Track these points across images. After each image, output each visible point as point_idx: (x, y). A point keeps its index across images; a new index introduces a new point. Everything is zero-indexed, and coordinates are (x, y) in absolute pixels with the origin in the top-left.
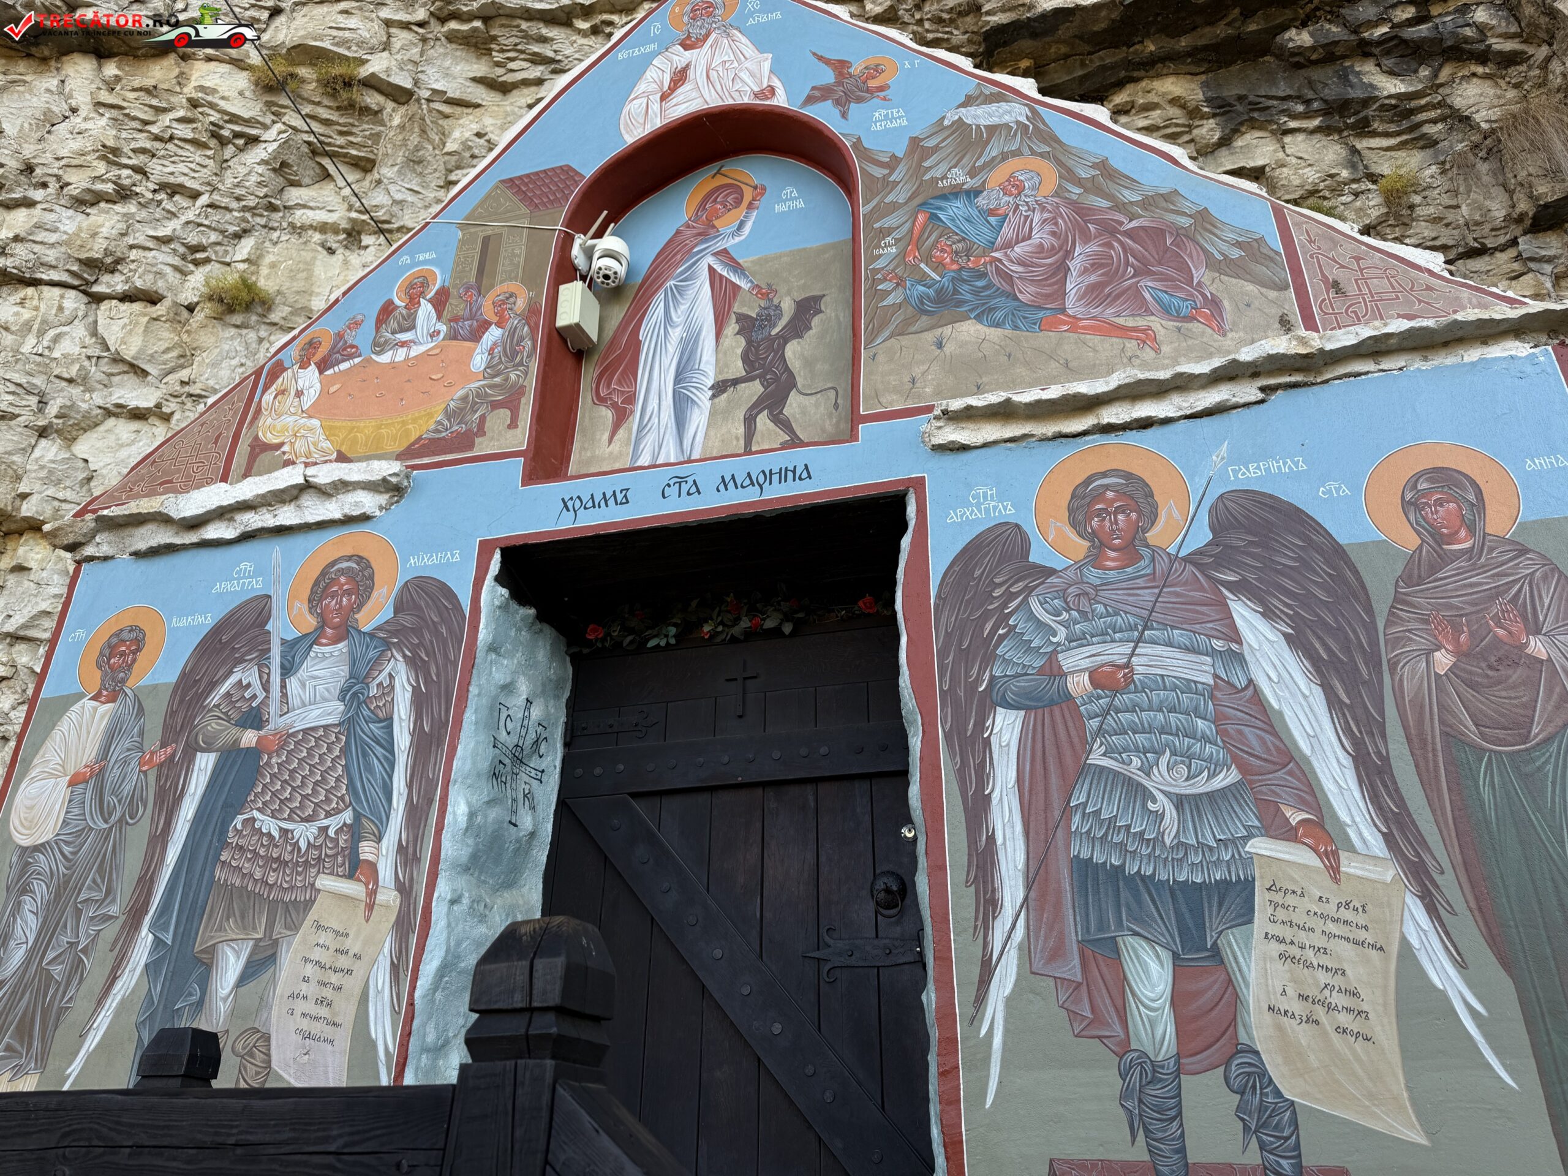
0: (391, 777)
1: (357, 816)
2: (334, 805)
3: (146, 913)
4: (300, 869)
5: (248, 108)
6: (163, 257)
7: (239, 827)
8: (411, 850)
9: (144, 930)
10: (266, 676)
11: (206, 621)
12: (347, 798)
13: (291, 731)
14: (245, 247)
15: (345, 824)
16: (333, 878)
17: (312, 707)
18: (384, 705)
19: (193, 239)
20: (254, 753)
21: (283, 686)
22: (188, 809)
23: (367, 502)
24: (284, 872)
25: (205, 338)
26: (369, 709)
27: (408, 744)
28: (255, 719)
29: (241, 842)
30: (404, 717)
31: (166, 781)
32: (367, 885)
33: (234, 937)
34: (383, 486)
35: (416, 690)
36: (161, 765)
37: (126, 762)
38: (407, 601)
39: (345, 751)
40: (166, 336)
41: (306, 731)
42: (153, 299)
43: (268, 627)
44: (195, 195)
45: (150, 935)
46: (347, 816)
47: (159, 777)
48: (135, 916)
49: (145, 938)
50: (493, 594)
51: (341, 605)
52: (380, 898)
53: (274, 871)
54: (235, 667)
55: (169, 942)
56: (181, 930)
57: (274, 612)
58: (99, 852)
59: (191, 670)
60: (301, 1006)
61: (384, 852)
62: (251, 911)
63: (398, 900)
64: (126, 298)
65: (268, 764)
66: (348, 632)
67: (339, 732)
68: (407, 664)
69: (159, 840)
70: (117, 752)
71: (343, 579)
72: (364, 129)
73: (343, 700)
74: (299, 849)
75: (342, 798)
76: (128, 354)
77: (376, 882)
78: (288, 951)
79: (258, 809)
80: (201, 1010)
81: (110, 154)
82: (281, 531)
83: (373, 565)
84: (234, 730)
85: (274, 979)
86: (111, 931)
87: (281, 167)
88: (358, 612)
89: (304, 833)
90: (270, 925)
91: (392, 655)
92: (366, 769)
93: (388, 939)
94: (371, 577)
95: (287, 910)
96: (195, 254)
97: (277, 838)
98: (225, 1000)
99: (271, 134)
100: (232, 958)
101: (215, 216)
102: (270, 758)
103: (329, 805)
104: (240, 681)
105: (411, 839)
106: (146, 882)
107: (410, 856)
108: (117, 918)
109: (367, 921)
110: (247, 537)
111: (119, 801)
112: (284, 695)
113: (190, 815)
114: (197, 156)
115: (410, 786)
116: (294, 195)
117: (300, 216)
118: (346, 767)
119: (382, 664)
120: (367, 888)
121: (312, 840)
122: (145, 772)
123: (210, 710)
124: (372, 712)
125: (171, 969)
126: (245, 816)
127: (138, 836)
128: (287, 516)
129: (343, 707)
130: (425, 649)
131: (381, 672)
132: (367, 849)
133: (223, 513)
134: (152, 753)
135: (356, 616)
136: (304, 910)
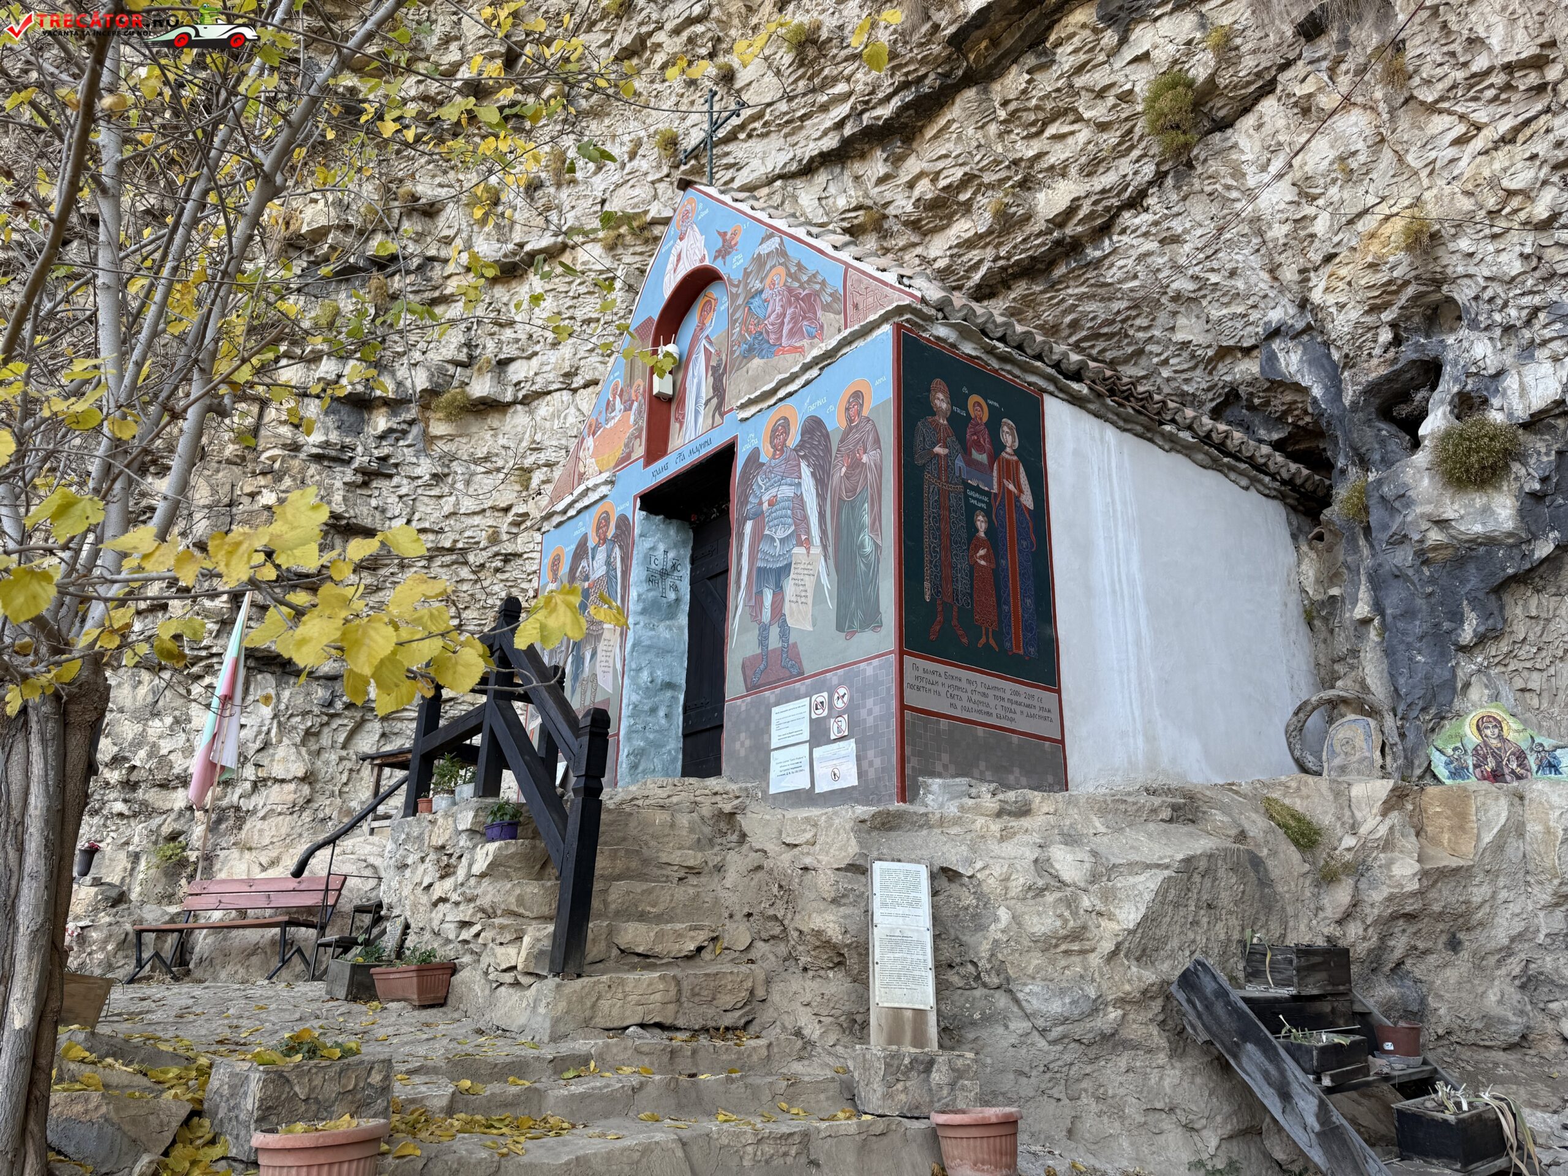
0: (617, 588)
6: (594, 359)
10: (588, 562)
11: (573, 547)
13: (595, 579)
17: (599, 570)
18: (615, 564)
19: (603, 344)
20: (588, 589)
21: (593, 564)
23: (604, 490)
26: (611, 566)
28: (587, 578)
34: (606, 483)
39: (607, 582)
41: (599, 578)
42: (595, 383)
44: (598, 320)
50: (640, 515)
51: (603, 531)
62: (591, 639)
65: (591, 591)
66: (605, 540)
67: (605, 577)
71: (603, 521)
73: (606, 565)
81: (558, 315)
82: (587, 507)
83: (609, 513)
84: (583, 584)
87: (629, 288)
88: (607, 532)
91: (616, 546)
92: (612, 587)
94: (609, 518)
96: (606, 352)
98: (588, 667)
99: (620, 272)
100: (588, 655)
101: (609, 328)
104: (583, 566)
110: (579, 512)
112: (593, 567)
114: (592, 299)
118: (608, 588)
119: (613, 550)
123: (577, 579)
128: (586, 502)
129: (605, 568)
131: (613, 553)
133: (571, 505)
135: (607, 534)
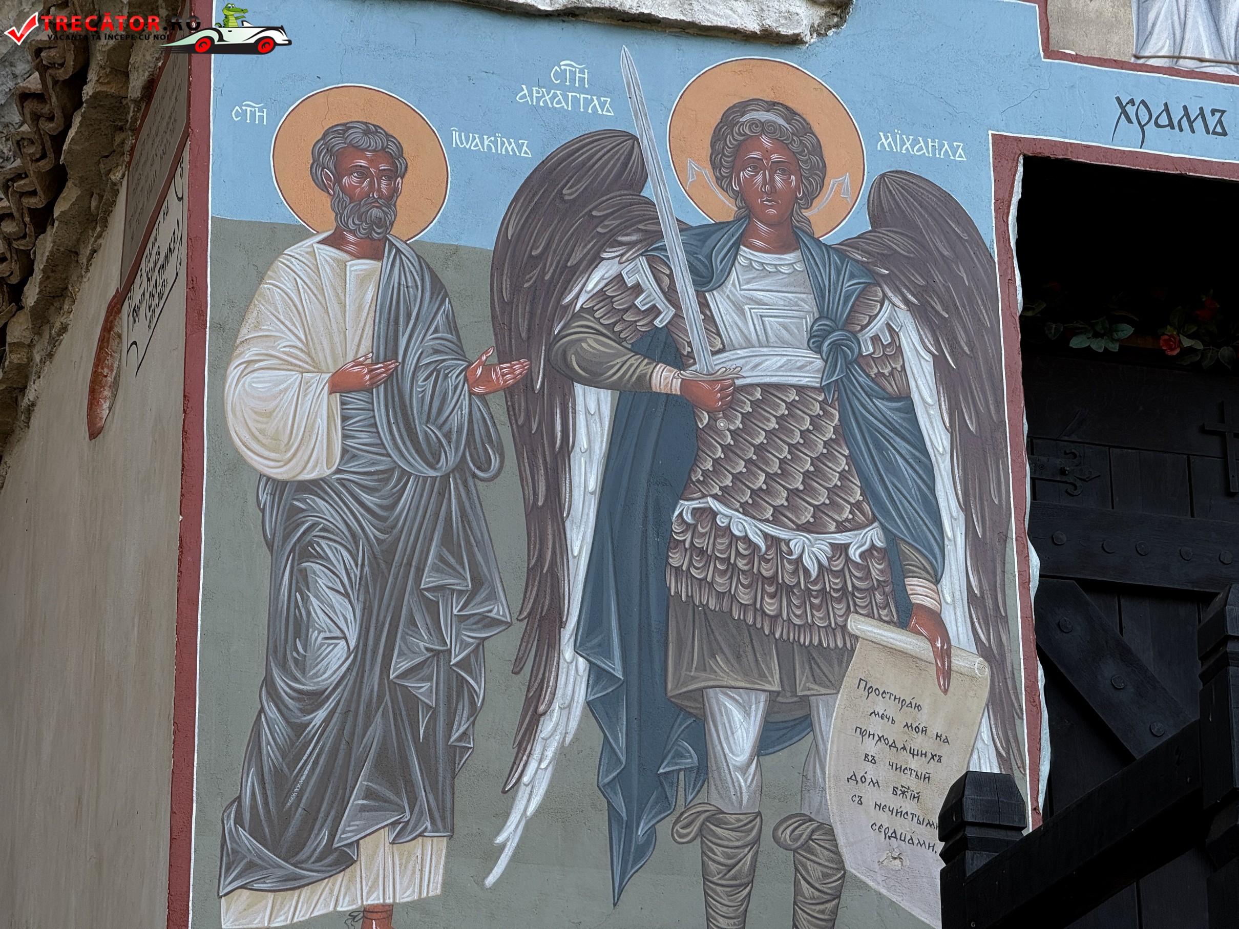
0: (933, 490)
1: (890, 537)
2: (846, 514)
3: (562, 625)
4: (816, 601)
7: (688, 518)
8: (989, 603)
9: (568, 653)
10: (666, 280)
11: (522, 153)
12: (866, 507)
13: (739, 382)
15: (873, 546)
16: (874, 622)
17: (765, 350)
18: (891, 373)
20: (682, 406)
21: (704, 305)
24: (789, 602)
26: (868, 376)
27: (947, 444)
28: (666, 348)
29: (698, 543)
30: (930, 401)
31: (528, 419)
32: (933, 642)
33: (733, 683)
35: (939, 362)
36: (510, 391)
37: (438, 373)
38: (891, 210)
39: (843, 431)
41: (766, 388)
43: (648, 192)
45: (581, 659)
46: (873, 535)
47: (511, 411)
48: (542, 625)
49: (573, 664)
51: (773, 186)
52: (959, 662)
53: (772, 596)
54: (602, 249)
55: (619, 674)
56: (635, 660)
57: (651, 167)
58: (437, 515)
59: (519, 236)
60: (871, 795)
61: (949, 600)
62: (749, 649)
63: (987, 671)
65: (711, 426)
66: (798, 237)
67: (825, 401)
68: (914, 317)
70: (413, 352)
71: (765, 140)
73: (818, 350)
74: (806, 572)
75: (857, 505)
77: (946, 638)
78: (829, 715)
79: (715, 496)
80: (706, 780)
83: (816, 129)
84: (635, 360)
85: (816, 752)
88: (808, 206)
89: (809, 548)
90: (788, 676)
91: (885, 295)
92: (887, 470)
93: (985, 721)
94: (817, 149)
95: (811, 658)
97: (763, 548)
98: (744, 769)
100: (737, 715)
102: (713, 419)
103: (840, 514)
104: (619, 278)
105: (986, 587)
107: (991, 612)
108: (509, 625)
109: (946, 691)
111: (448, 436)
112: (709, 320)
113: (593, 483)
115: (966, 508)
118: (851, 458)
119: (872, 307)
120: (933, 646)
121: (825, 562)
122: (482, 397)
123: (576, 316)
124: (873, 380)
125: (635, 714)
126: (695, 504)
129: (819, 363)
130: (939, 297)
131: (872, 318)
132: (920, 590)
134: (487, 368)
135: (806, 213)
136: (840, 662)
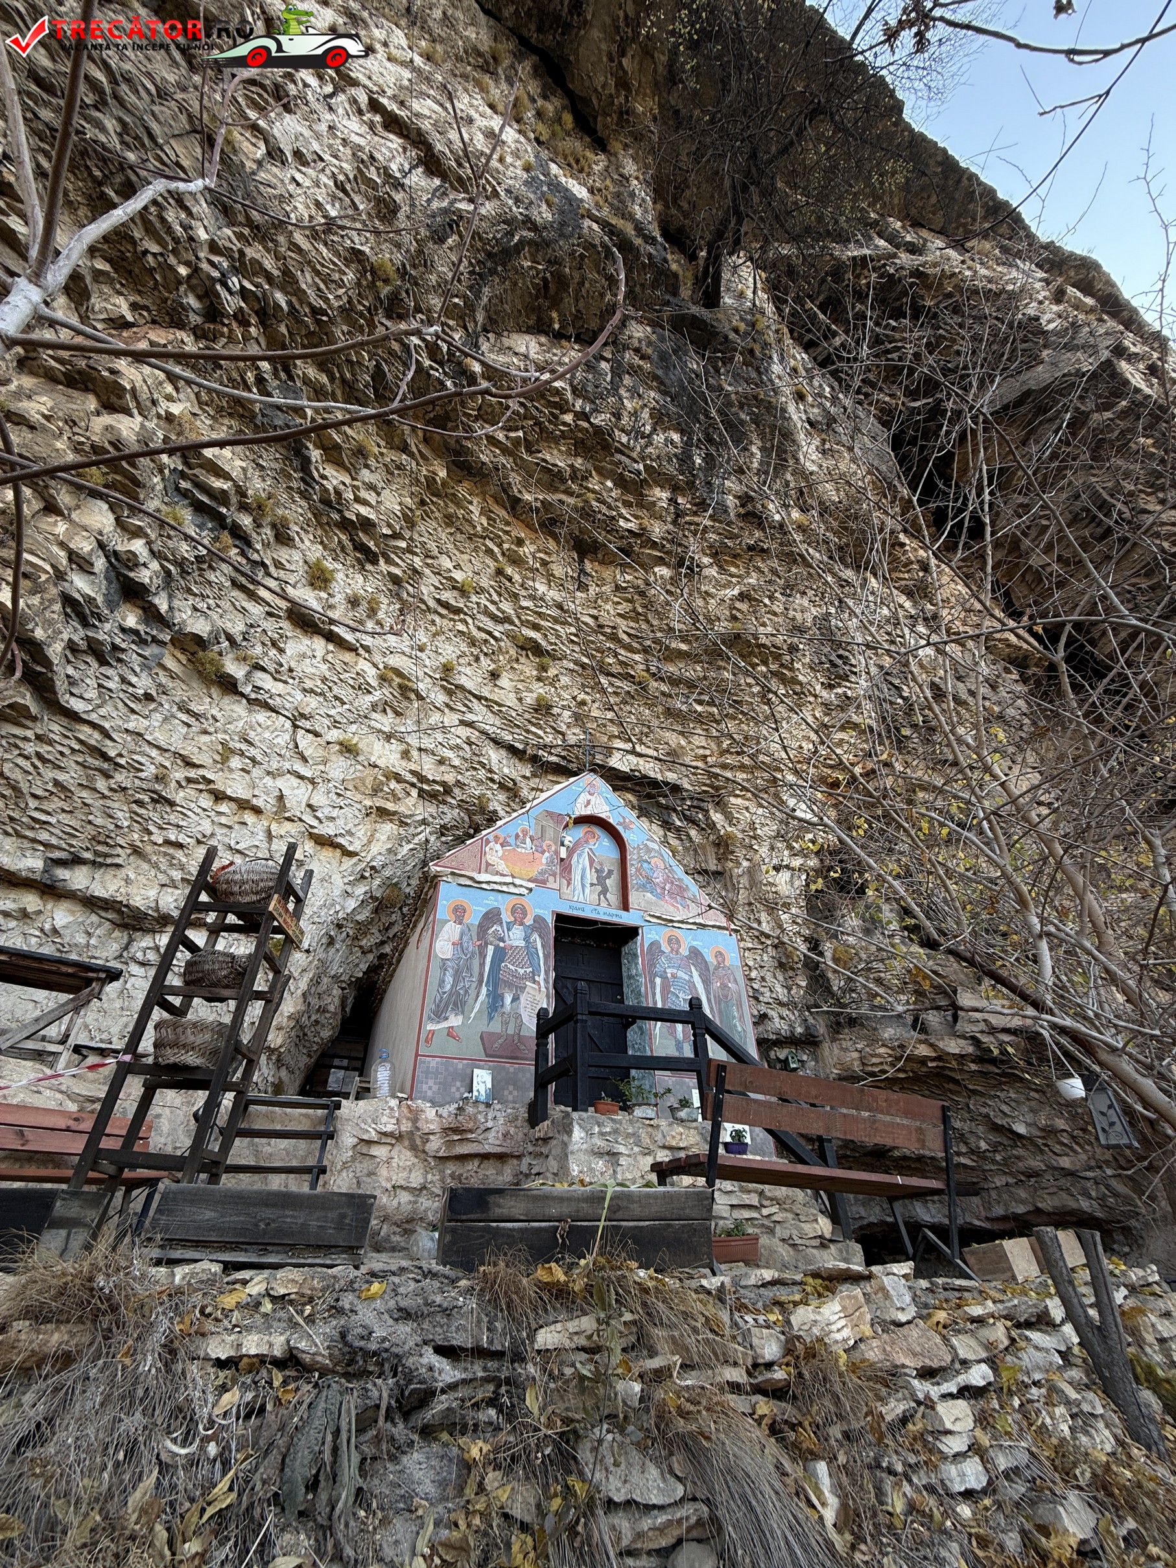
0: (540, 963)
1: (533, 970)
2: (527, 966)
3: (483, 982)
4: (521, 979)
5: (374, 683)
6: (326, 721)
7: (503, 966)
9: (483, 987)
10: (503, 929)
11: (485, 909)
13: (512, 945)
14: (354, 728)
16: (530, 983)
17: (517, 940)
18: (535, 945)
19: (338, 718)
20: (504, 949)
21: (508, 933)
22: (489, 959)
24: (517, 979)
25: (333, 758)
28: (502, 940)
29: (505, 970)
33: (508, 992)
36: (478, 945)
37: (468, 942)
39: (527, 954)
40: (321, 752)
41: (516, 946)
42: (317, 734)
44: (343, 703)
45: (486, 988)
46: (531, 970)
48: (480, 982)
49: (484, 990)
50: (554, 924)
54: (494, 924)
55: (490, 990)
56: (493, 988)
58: (466, 963)
59: (482, 922)
61: (541, 980)
62: (511, 987)
64: (308, 731)
65: (508, 952)
67: (525, 949)
69: (482, 965)
70: (465, 939)
71: (519, 910)
72: (405, 703)
73: (524, 941)
74: (520, 975)
75: (529, 965)
76: (306, 754)
77: (540, 986)
78: (522, 997)
79: (508, 963)
81: (324, 680)
82: (501, 891)
83: (527, 908)
84: (497, 941)
85: (520, 1003)
86: (474, 985)
87: (374, 707)
88: (525, 919)
89: (521, 971)
90: (517, 991)
91: (535, 933)
94: (526, 911)
95: (520, 988)
96: (336, 724)
97: (514, 971)
98: (508, 1006)
99: (377, 693)
101: (348, 714)
102: (508, 950)
104: (496, 929)
106: (481, 975)
108: (475, 982)
109: (540, 994)
110: (492, 890)
111: (469, 952)
112: (509, 935)
114: (351, 691)
116: (374, 715)
117: (373, 723)
118: (528, 958)
119: (533, 934)
120: (538, 987)
121: (523, 973)
122: (474, 946)
123: (489, 935)
124: (532, 946)
125: (493, 996)
126: (505, 964)
127: (476, 963)
128: (505, 888)
129: (525, 943)
131: (533, 936)
132: (537, 978)
134: (475, 942)
136: (524, 989)
